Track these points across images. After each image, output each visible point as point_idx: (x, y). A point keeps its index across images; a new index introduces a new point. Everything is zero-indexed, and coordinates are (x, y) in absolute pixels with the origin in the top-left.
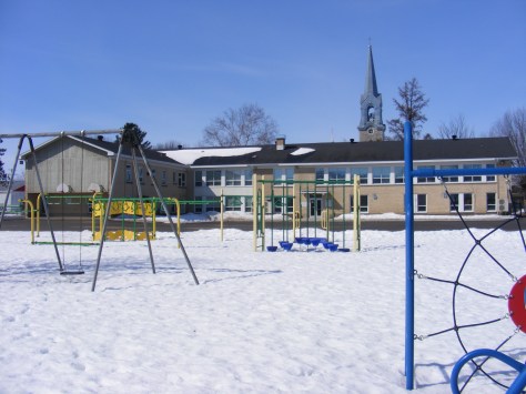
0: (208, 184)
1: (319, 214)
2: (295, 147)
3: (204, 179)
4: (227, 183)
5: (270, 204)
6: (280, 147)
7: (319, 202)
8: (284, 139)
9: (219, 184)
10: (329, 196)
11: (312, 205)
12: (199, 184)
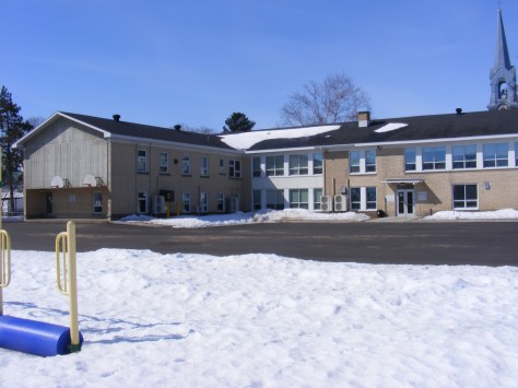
0: (268, 173)
1: (410, 211)
2: (383, 123)
3: (263, 167)
4: (291, 172)
5: (344, 198)
6: (363, 124)
7: (410, 195)
8: (368, 113)
9: (280, 173)
10: (423, 186)
11: (401, 199)
12: (258, 173)
